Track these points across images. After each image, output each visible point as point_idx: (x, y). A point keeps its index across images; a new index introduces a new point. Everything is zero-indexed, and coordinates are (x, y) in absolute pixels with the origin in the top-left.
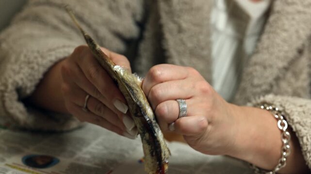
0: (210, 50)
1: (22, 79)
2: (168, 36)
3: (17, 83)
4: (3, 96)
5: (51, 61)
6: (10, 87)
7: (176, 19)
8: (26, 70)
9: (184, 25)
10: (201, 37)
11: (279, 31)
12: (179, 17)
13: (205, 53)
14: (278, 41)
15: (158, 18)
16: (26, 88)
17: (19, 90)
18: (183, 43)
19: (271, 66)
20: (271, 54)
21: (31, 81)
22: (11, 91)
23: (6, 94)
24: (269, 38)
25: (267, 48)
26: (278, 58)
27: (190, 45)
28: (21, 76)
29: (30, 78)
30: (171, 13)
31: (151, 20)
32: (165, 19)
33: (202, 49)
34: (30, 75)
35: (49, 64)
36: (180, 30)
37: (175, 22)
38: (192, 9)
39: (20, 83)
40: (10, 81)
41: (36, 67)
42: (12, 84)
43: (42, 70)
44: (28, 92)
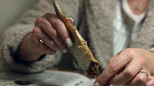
0: (113, 39)
1: (11, 43)
2: (91, 30)
3: (9, 45)
4: (2, 53)
5: (26, 33)
6: (6, 47)
7: (95, 22)
8: (13, 38)
9: (100, 25)
10: (109, 31)
11: (150, 26)
12: (97, 20)
13: (110, 39)
14: (149, 31)
15: (86, 22)
16: (14, 47)
17: (10, 49)
18: (99, 34)
19: (145, 44)
20: (146, 38)
21: (16, 43)
22: (6, 49)
23: (4, 51)
24: (145, 30)
25: (144, 35)
26: (149, 40)
27: (102, 35)
28: (11, 41)
29: (16, 42)
30: (93, 19)
31: (82, 24)
32: (90, 22)
33: (109, 37)
34: (15, 40)
35: (25, 34)
36: (98, 28)
37: (95, 24)
38: (104, 17)
39: (10, 44)
40: (5, 44)
41: (18, 36)
42: (7, 46)
43: (21, 37)
44: (15, 50)
